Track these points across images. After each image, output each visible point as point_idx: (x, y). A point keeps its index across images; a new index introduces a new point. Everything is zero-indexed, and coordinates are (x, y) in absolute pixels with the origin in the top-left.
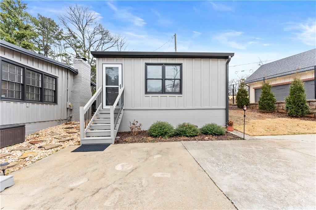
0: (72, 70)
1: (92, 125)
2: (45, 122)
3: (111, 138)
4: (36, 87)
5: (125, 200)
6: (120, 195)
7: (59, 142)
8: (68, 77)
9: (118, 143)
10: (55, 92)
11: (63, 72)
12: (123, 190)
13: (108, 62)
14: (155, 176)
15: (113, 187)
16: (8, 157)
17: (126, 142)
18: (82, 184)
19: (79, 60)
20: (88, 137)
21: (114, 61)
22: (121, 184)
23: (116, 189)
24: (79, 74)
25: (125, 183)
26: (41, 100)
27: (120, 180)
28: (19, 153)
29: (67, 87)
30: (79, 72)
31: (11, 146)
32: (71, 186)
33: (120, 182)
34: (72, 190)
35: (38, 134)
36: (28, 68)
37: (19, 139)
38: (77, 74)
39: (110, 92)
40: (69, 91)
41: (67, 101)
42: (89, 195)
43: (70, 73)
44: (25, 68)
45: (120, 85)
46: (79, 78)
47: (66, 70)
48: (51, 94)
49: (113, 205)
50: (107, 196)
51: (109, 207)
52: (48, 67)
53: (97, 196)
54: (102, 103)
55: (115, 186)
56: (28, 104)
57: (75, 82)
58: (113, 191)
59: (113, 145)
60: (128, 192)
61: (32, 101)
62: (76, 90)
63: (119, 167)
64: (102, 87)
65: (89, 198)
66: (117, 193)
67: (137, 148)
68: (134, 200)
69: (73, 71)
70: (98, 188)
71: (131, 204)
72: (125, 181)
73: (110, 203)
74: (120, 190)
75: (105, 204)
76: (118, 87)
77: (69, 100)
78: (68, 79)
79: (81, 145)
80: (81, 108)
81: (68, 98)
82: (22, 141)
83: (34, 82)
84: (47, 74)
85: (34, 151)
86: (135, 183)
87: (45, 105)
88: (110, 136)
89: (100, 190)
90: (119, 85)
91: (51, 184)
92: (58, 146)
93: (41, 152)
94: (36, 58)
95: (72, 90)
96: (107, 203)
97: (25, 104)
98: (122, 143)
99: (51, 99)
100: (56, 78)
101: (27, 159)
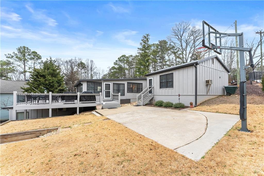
10: (142, 89)
13: (149, 77)
37: (129, 102)
44: (133, 83)
52: (141, 81)
61: (135, 92)
64: (148, 87)
83: (135, 86)
84: (139, 83)
85: (130, 105)
87: (138, 93)
90: (152, 86)
97: (132, 93)
99: (140, 91)
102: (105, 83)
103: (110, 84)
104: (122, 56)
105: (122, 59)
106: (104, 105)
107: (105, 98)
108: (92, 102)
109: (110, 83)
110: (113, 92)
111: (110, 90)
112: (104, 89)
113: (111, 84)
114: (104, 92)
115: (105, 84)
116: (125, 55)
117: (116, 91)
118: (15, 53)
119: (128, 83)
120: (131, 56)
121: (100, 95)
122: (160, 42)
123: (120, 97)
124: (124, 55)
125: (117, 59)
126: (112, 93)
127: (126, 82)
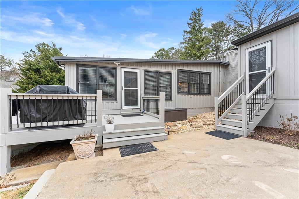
0: (223, 64)
1: (228, 114)
2: (202, 109)
3: (242, 130)
4: (196, 84)
5: (203, 178)
6: (203, 174)
7: (203, 124)
8: (220, 71)
9: (252, 138)
10: (209, 85)
11: (216, 67)
12: (209, 172)
13: (251, 45)
14: (256, 184)
15: (205, 167)
16: (175, 126)
17: (264, 139)
18: (190, 154)
19: (230, 52)
20: (223, 124)
21: (261, 40)
22: (212, 168)
23: (206, 169)
24: (230, 65)
25: (217, 169)
26: (200, 92)
27: (215, 166)
28: (180, 125)
29: (220, 79)
30: (231, 63)
31: (180, 121)
32: (185, 152)
33: (213, 167)
34: (183, 154)
35: (196, 117)
36: (191, 72)
37: (184, 118)
38: (229, 66)
39: (256, 79)
40: (220, 83)
41: (219, 92)
42: (187, 161)
43: (221, 67)
44: (190, 73)
45: (269, 67)
46: (230, 69)
47: (219, 65)
48: (206, 87)
49: (193, 175)
50: (195, 168)
51: (190, 174)
52: (207, 67)
53: (191, 165)
54: (244, 92)
55: (206, 166)
56: (191, 95)
57: (227, 74)
58: (202, 169)
59: (245, 138)
60: (211, 176)
61: (194, 94)
62: (228, 81)
63: (225, 157)
64: (244, 75)
65: (186, 163)
66: (203, 171)
67: (272, 150)
68: (209, 184)
69: (225, 64)
70: (196, 161)
71: (204, 183)
72: (219, 168)
73: (193, 173)
74: (207, 171)
75: (189, 172)
76: (266, 72)
77: (220, 91)
78: (220, 72)
79: (215, 130)
80: (215, 98)
81: (220, 89)
82: (186, 119)
83: (195, 80)
84: (203, 73)
85: (187, 126)
86: (224, 175)
87: (201, 96)
88: (242, 128)
89: (195, 163)
90: (267, 68)
91: (178, 146)
92: (200, 127)
93: (189, 128)
94: (196, 63)
95: (224, 81)
96: (191, 172)
97: (190, 95)
98: (257, 139)
99: (206, 91)
100: (209, 74)
101: (181, 130)
102: (123, 70)
103: (136, 73)
104: (160, 50)
105: (160, 54)
106: (110, 133)
107: (124, 107)
108: (66, 123)
109: (138, 71)
110: (145, 93)
111: (137, 87)
112: (123, 85)
113: (140, 72)
114: (123, 92)
115: (125, 72)
116: (164, 49)
117: (151, 90)
118: (33, 51)
119: (180, 71)
120: (173, 48)
121: (95, 100)
122: (214, 25)
123: (163, 106)
124: (162, 49)
125: (153, 55)
126: (143, 95)
127: (174, 68)
